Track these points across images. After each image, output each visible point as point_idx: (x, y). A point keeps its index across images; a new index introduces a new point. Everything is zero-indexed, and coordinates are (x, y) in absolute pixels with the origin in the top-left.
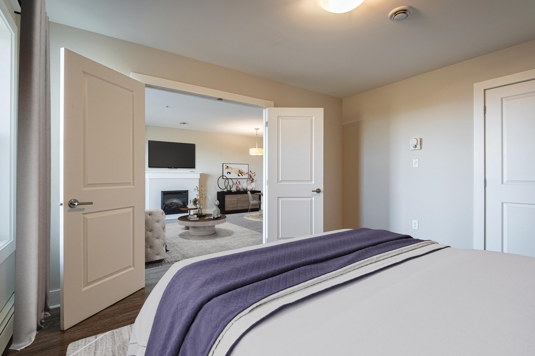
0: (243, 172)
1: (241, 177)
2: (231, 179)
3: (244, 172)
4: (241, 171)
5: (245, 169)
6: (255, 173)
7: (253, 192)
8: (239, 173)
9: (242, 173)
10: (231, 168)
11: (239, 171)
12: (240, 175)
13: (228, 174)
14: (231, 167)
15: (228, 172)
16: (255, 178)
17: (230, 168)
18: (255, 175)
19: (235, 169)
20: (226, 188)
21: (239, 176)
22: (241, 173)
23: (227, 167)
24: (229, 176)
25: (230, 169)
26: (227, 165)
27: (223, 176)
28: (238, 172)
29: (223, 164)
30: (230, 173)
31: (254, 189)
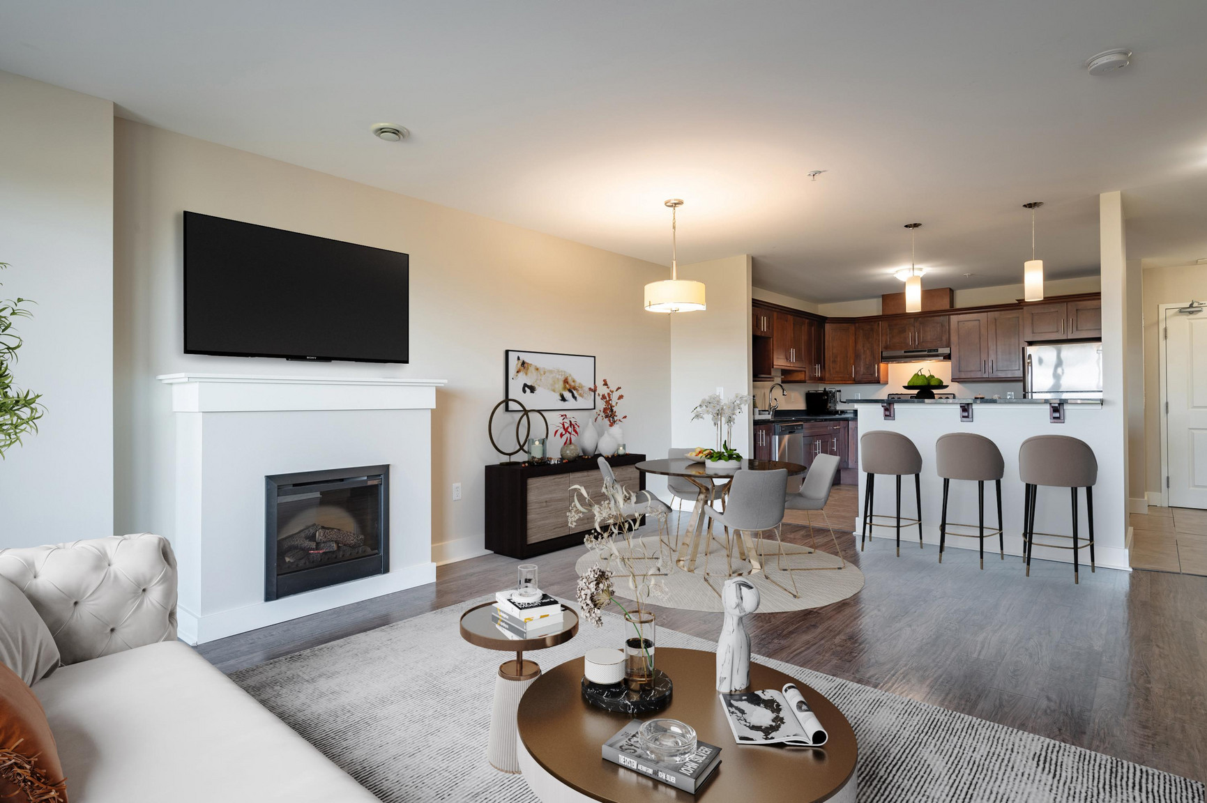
0: (577, 385)
1: (571, 404)
2: (539, 411)
3: (582, 387)
4: (570, 381)
5: (581, 373)
6: (619, 388)
7: (618, 461)
8: (565, 388)
9: (575, 389)
10: (537, 369)
11: (566, 381)
12: (567, 395)
13: (524, 391)
14: (538, 367)
15: (525, 385)
16: (619, 410)
17: (532, 369)
18: (621, 397)
19: (551, 372)
20: (521, 448)
21: (563, 399)
22: (570, 388)
23: (523, 363)
24: (530, 401)
25: (535, 373)
26: (523, 357)
27: (507, 400)
28: (561, 384)
29: (507, 352)
30: (532, 389)
31: (621, 451)
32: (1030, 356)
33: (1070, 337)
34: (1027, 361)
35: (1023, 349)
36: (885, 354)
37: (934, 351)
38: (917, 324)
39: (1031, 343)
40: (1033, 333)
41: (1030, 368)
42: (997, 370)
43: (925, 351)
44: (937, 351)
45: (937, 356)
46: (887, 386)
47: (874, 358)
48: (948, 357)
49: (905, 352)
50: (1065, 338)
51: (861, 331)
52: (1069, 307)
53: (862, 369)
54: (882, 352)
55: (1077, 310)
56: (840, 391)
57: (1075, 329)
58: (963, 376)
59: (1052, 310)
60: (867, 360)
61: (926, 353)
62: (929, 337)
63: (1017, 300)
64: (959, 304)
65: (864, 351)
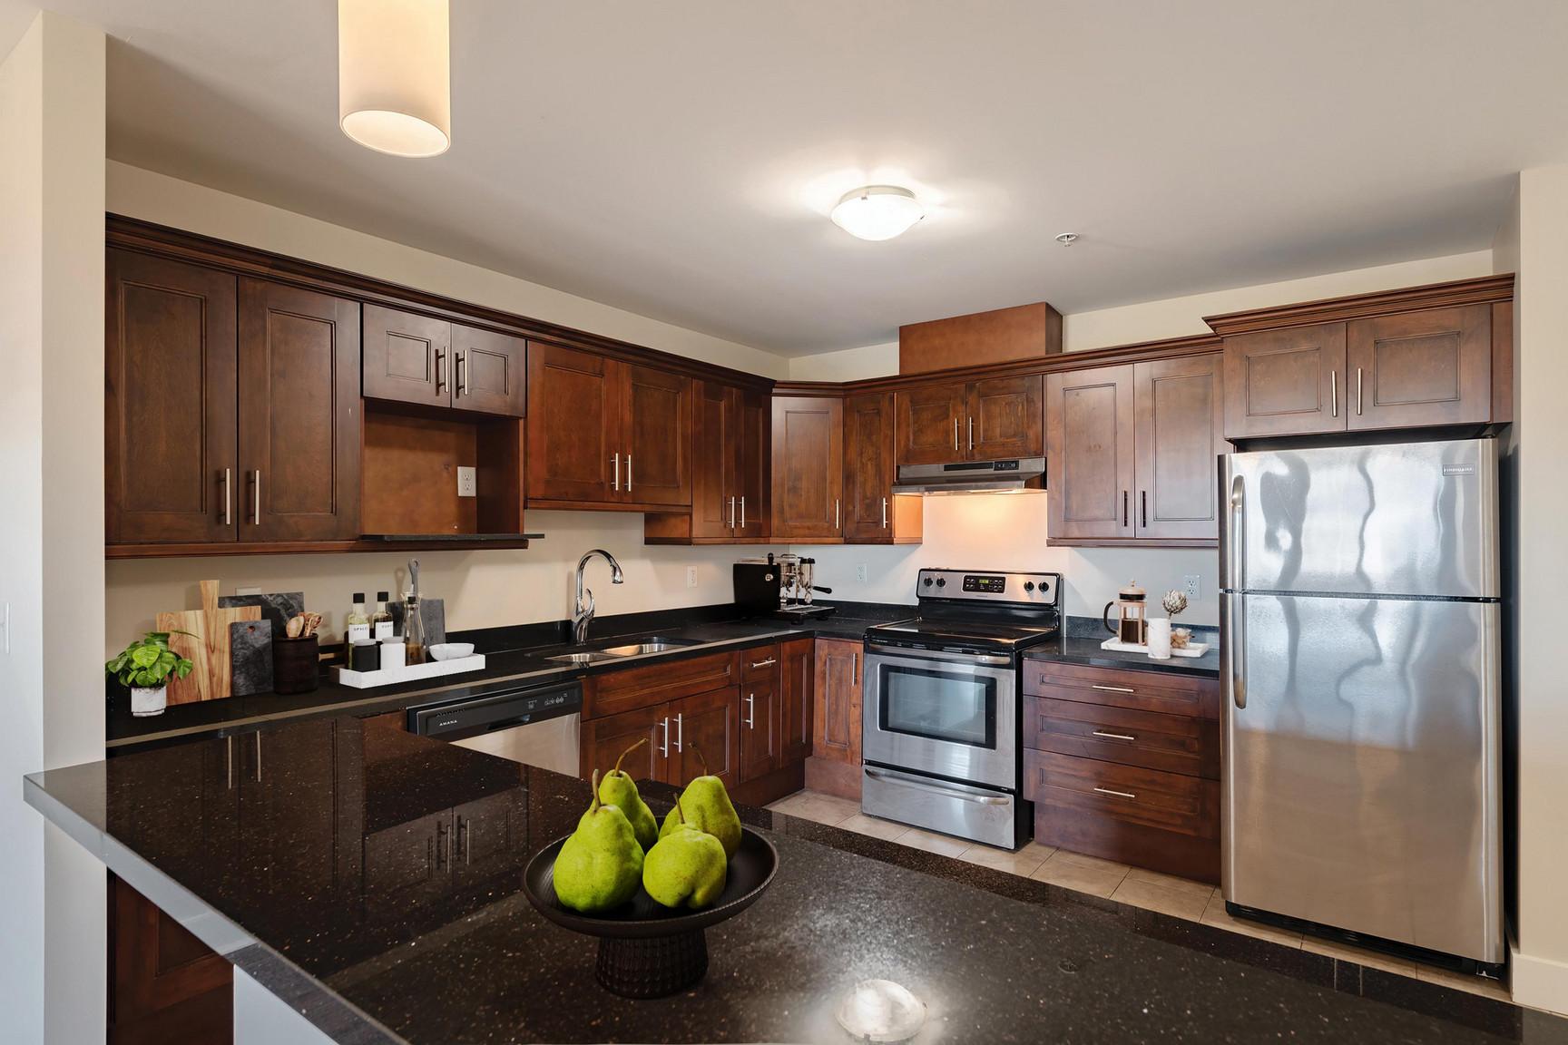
32: (1239, 482)
33: (1356, 425)
34: (1231, 496)
35: (1221, 459)
36: (906, 472)
37: (1008, 465)
38: (972, 399)
39: (1242, 445)
40: (1249, 415)
41: (1238, 516)
42: (1156, 519)
43: (988, 466)
44: (1017, 467)
45: (1016, 478)
46: (920, 548)
47: (882, 481)
48: (1040, 481)
49: (947, 468)
50: (1337, 427)
51: (856, 415)
52: (1354, 335)
53: (857, 509)
54: (898, 468)
55: (1376, 343)
56: (811, 561)
57: (1369, 400)
58: (1075, 532)
59: (1305, 346)
60: (869, 486)
61: (991, 471)
62: (998, 431)
63: (1207, 320)
64: (1074, 343)
65: (862, 464)
